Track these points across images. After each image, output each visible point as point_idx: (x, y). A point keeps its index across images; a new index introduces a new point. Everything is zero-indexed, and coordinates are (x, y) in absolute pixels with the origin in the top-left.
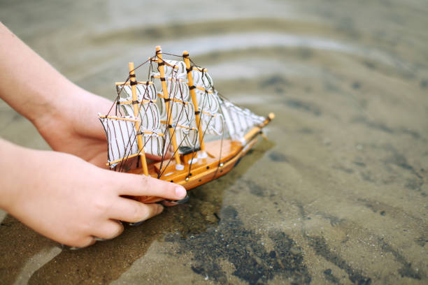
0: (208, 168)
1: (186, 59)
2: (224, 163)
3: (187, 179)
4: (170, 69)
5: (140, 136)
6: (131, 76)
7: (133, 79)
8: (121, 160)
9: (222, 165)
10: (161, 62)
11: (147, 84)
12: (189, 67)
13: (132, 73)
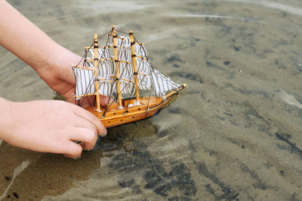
0: (139, 109)
1: (131, 36)
2: (150, 108)
3: (125, 114)
4: (120, 41)
5: (97, 81)
6: (95, 42)
7: (96, 44)
8: (83, 96)
9: (148, 109)
10: (115, 35)
11: (105, 48)
12: (132, 42)
13: (96, 40)
